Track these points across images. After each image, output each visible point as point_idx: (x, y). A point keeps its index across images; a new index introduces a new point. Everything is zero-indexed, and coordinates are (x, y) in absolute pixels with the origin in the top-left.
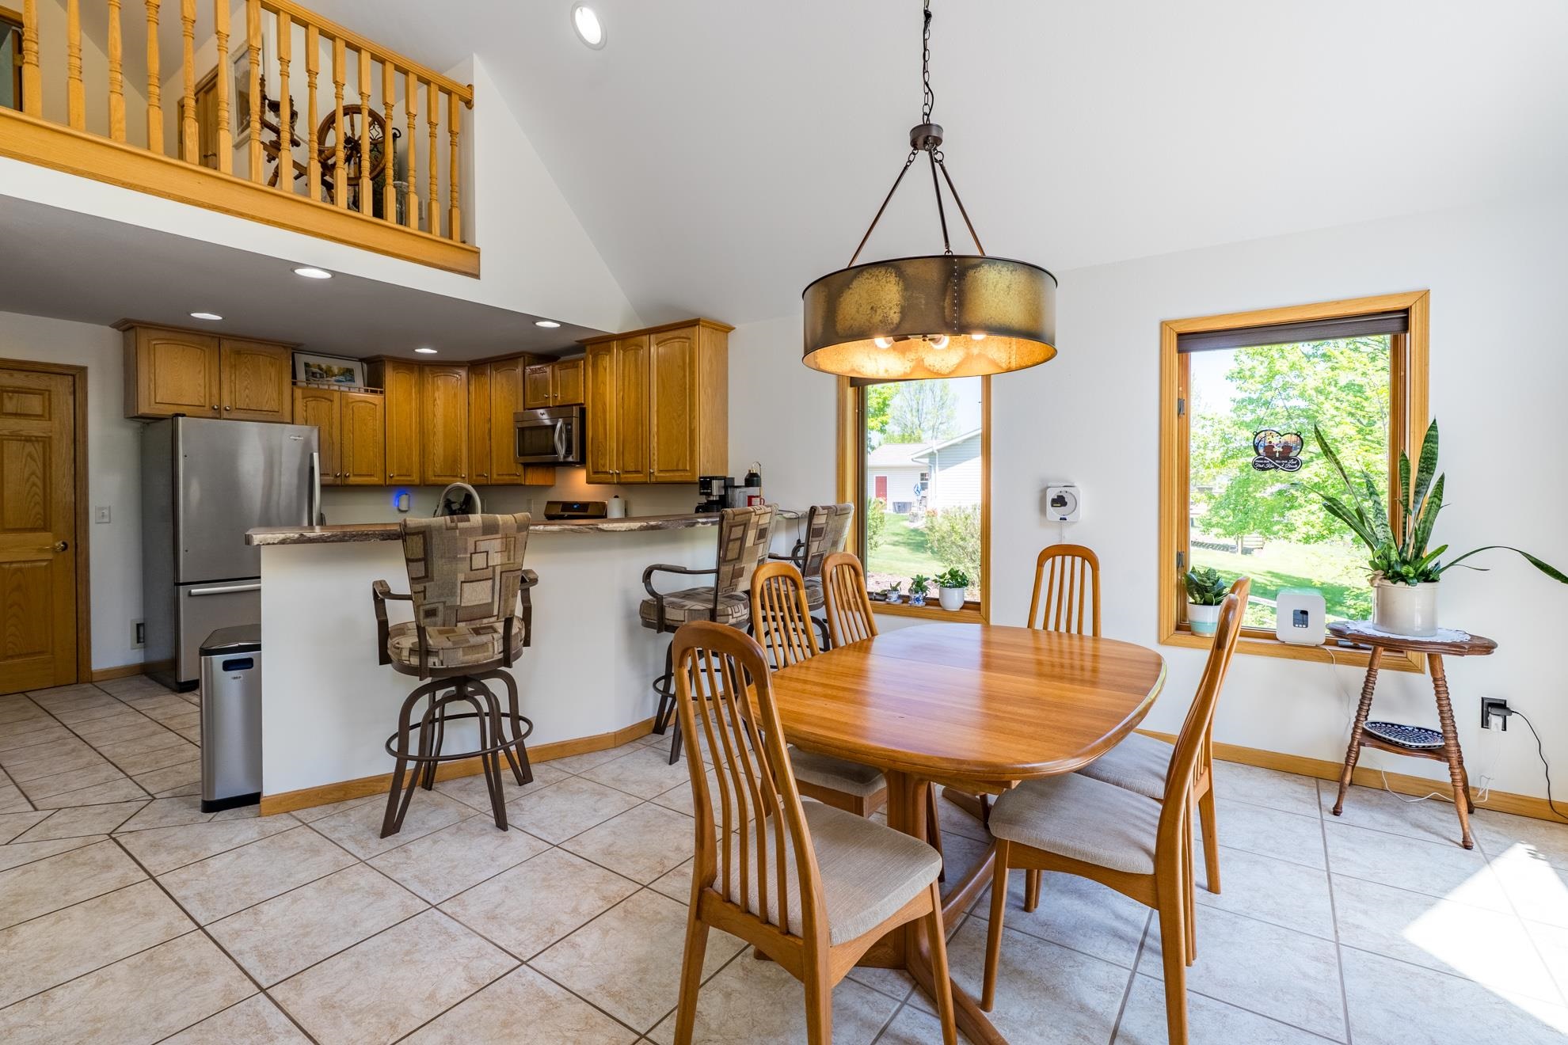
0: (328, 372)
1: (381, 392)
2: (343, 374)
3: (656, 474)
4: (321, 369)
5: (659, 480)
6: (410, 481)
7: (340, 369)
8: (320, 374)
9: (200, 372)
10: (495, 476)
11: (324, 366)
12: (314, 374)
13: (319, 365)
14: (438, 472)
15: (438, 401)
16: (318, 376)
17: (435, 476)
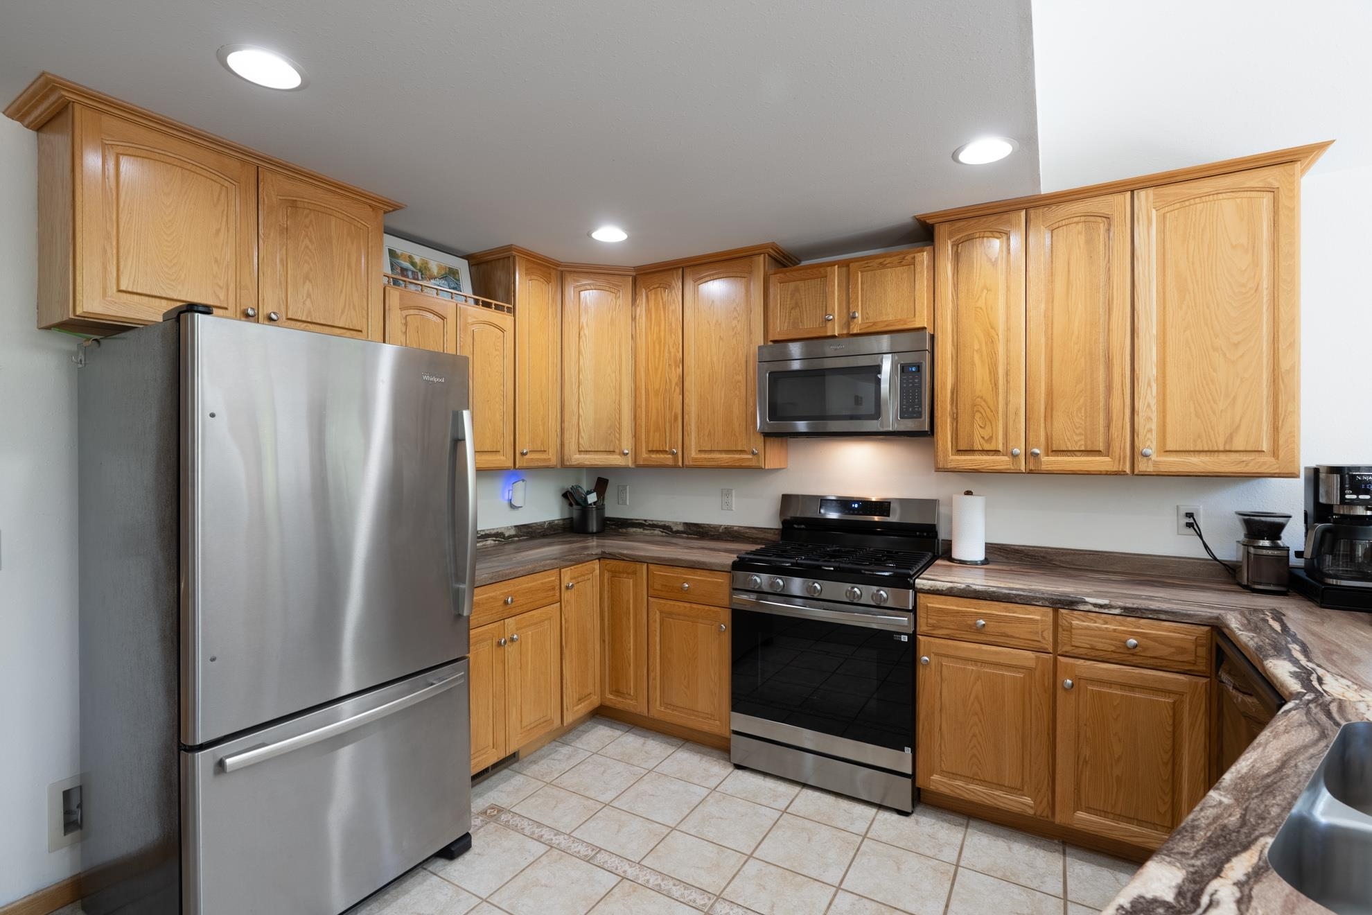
0: (422, 272)
1: (509, 310)
2: (444, 277)
3: (1154, 457)
4: (413, 264)
5: (1163, 469)
6: (545, 460)
7: (440, 267)
8: (413, 272)
9: (218, 231)
10: (694, 454)
11: (417, 260)
12: (404, 271)
13: (410, 257)
14: (585, 445)
15: (586, 331)
16: (410, 273)
17: (580, 452)
